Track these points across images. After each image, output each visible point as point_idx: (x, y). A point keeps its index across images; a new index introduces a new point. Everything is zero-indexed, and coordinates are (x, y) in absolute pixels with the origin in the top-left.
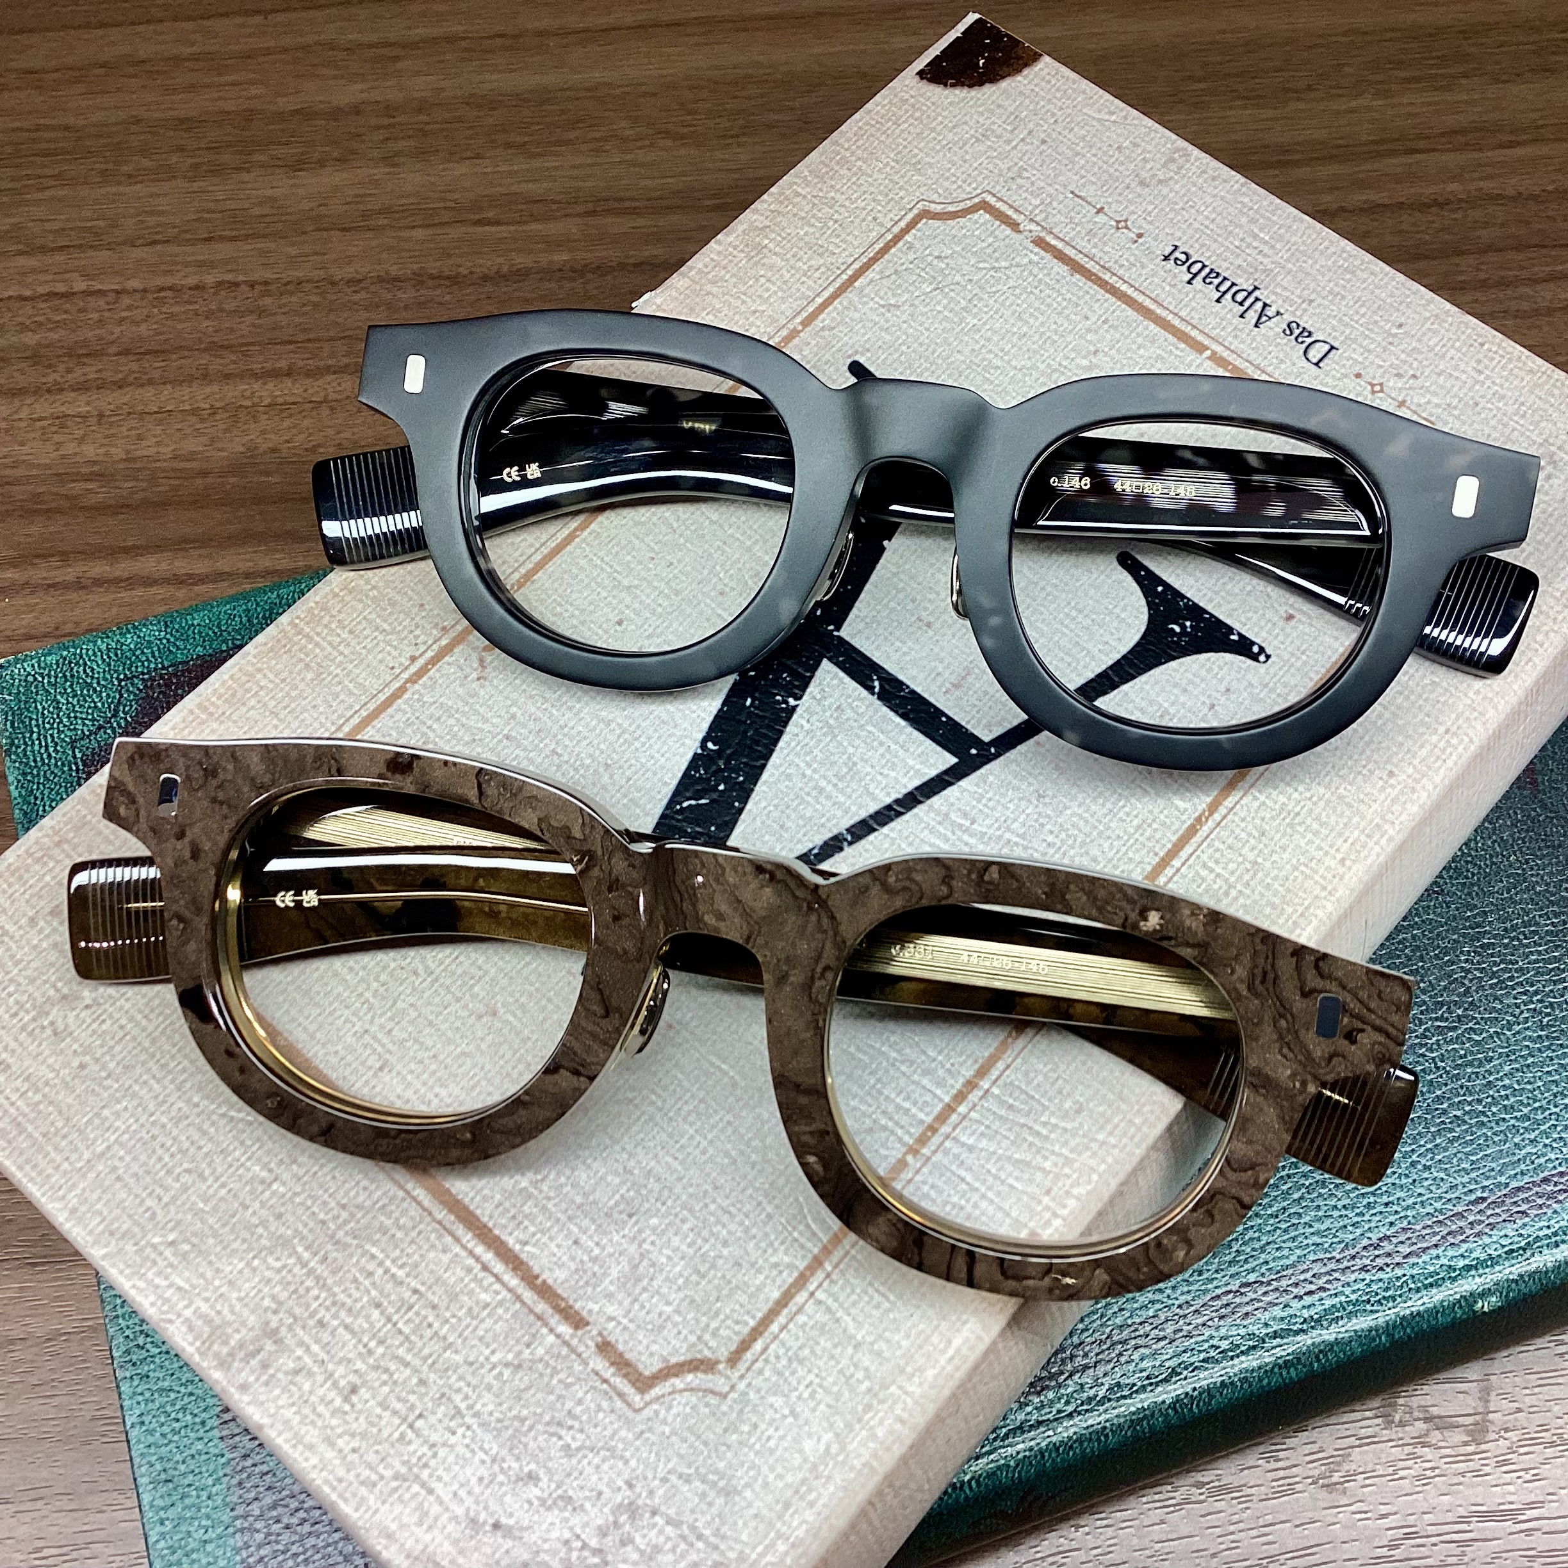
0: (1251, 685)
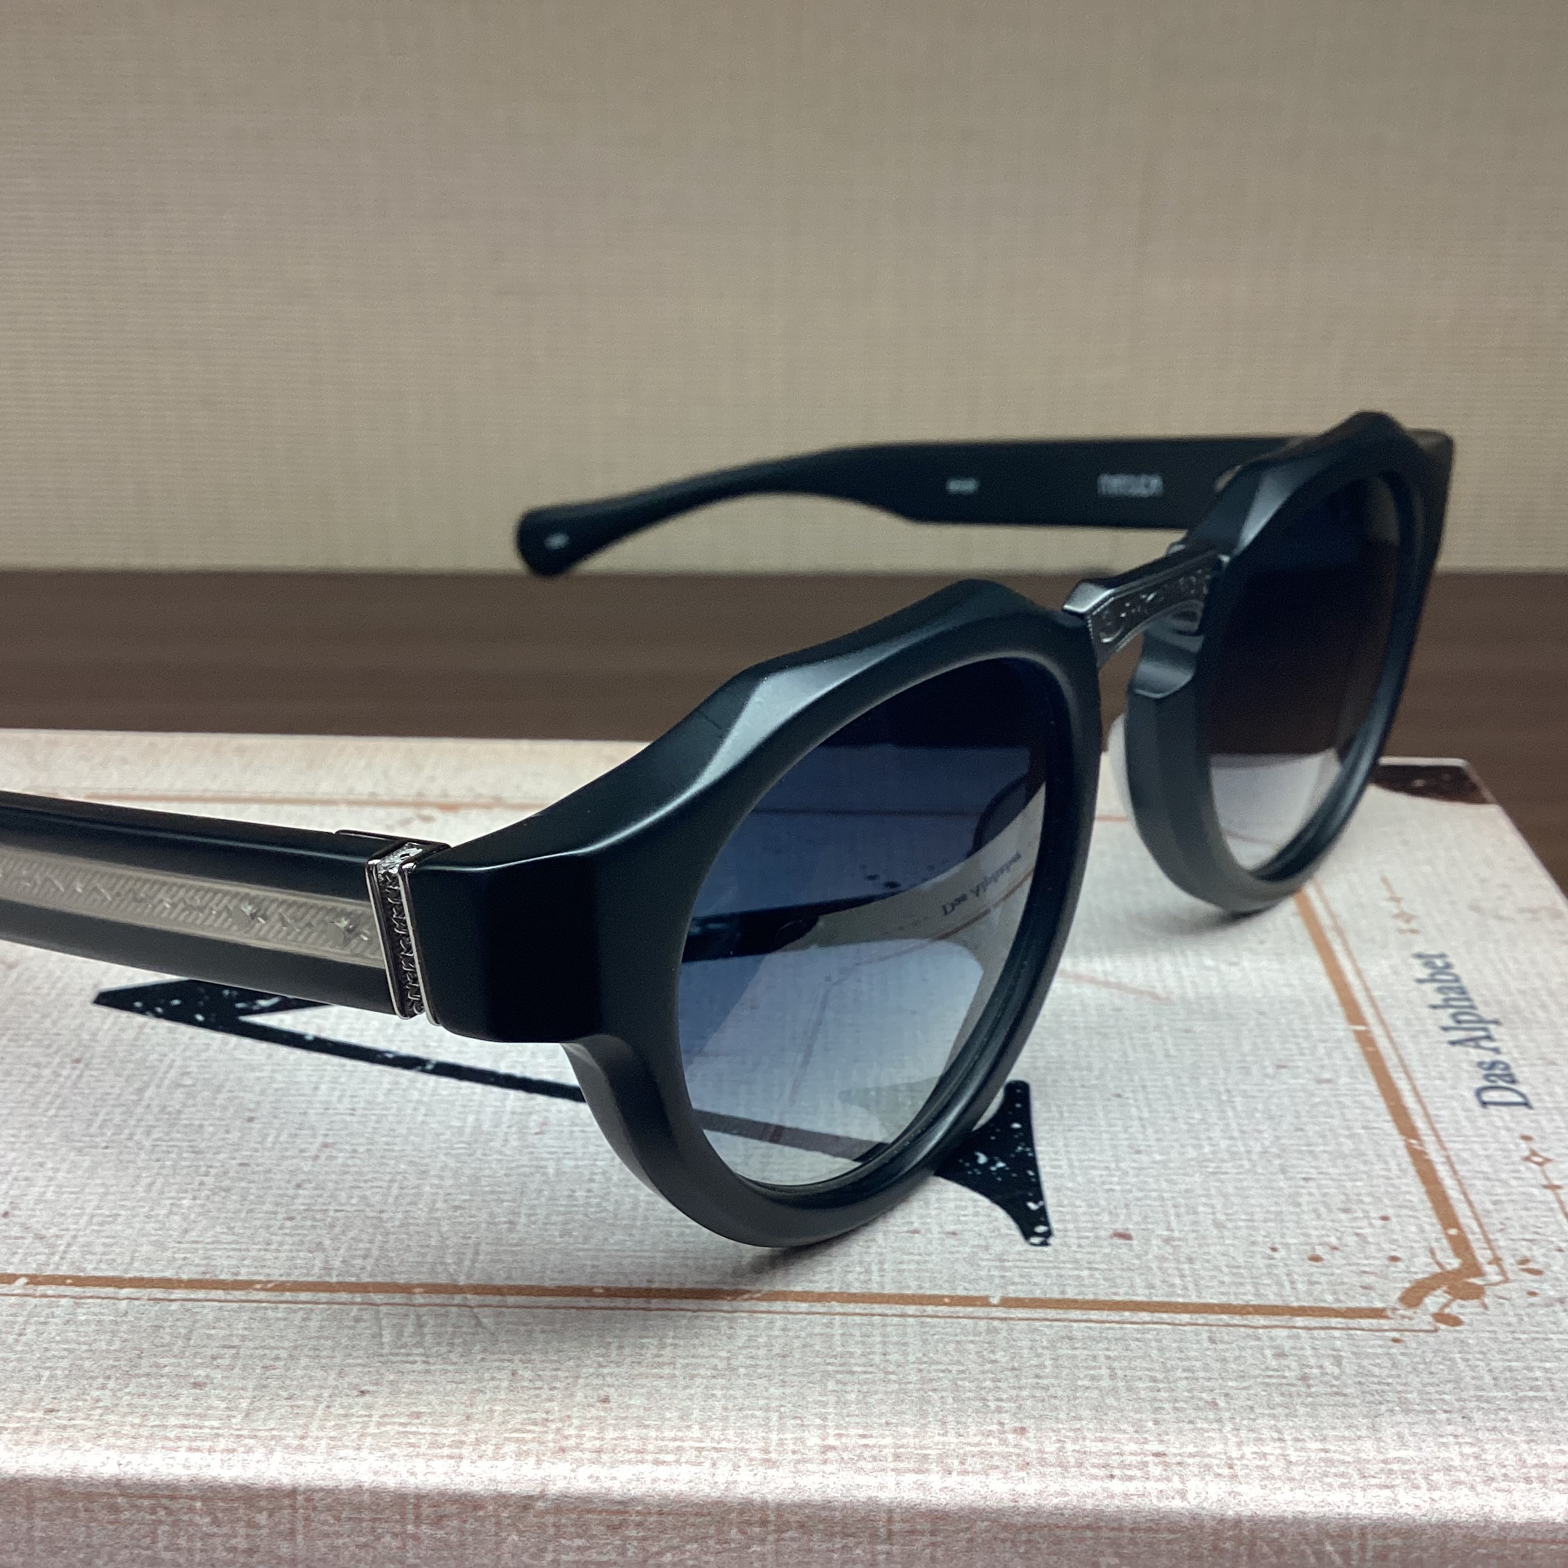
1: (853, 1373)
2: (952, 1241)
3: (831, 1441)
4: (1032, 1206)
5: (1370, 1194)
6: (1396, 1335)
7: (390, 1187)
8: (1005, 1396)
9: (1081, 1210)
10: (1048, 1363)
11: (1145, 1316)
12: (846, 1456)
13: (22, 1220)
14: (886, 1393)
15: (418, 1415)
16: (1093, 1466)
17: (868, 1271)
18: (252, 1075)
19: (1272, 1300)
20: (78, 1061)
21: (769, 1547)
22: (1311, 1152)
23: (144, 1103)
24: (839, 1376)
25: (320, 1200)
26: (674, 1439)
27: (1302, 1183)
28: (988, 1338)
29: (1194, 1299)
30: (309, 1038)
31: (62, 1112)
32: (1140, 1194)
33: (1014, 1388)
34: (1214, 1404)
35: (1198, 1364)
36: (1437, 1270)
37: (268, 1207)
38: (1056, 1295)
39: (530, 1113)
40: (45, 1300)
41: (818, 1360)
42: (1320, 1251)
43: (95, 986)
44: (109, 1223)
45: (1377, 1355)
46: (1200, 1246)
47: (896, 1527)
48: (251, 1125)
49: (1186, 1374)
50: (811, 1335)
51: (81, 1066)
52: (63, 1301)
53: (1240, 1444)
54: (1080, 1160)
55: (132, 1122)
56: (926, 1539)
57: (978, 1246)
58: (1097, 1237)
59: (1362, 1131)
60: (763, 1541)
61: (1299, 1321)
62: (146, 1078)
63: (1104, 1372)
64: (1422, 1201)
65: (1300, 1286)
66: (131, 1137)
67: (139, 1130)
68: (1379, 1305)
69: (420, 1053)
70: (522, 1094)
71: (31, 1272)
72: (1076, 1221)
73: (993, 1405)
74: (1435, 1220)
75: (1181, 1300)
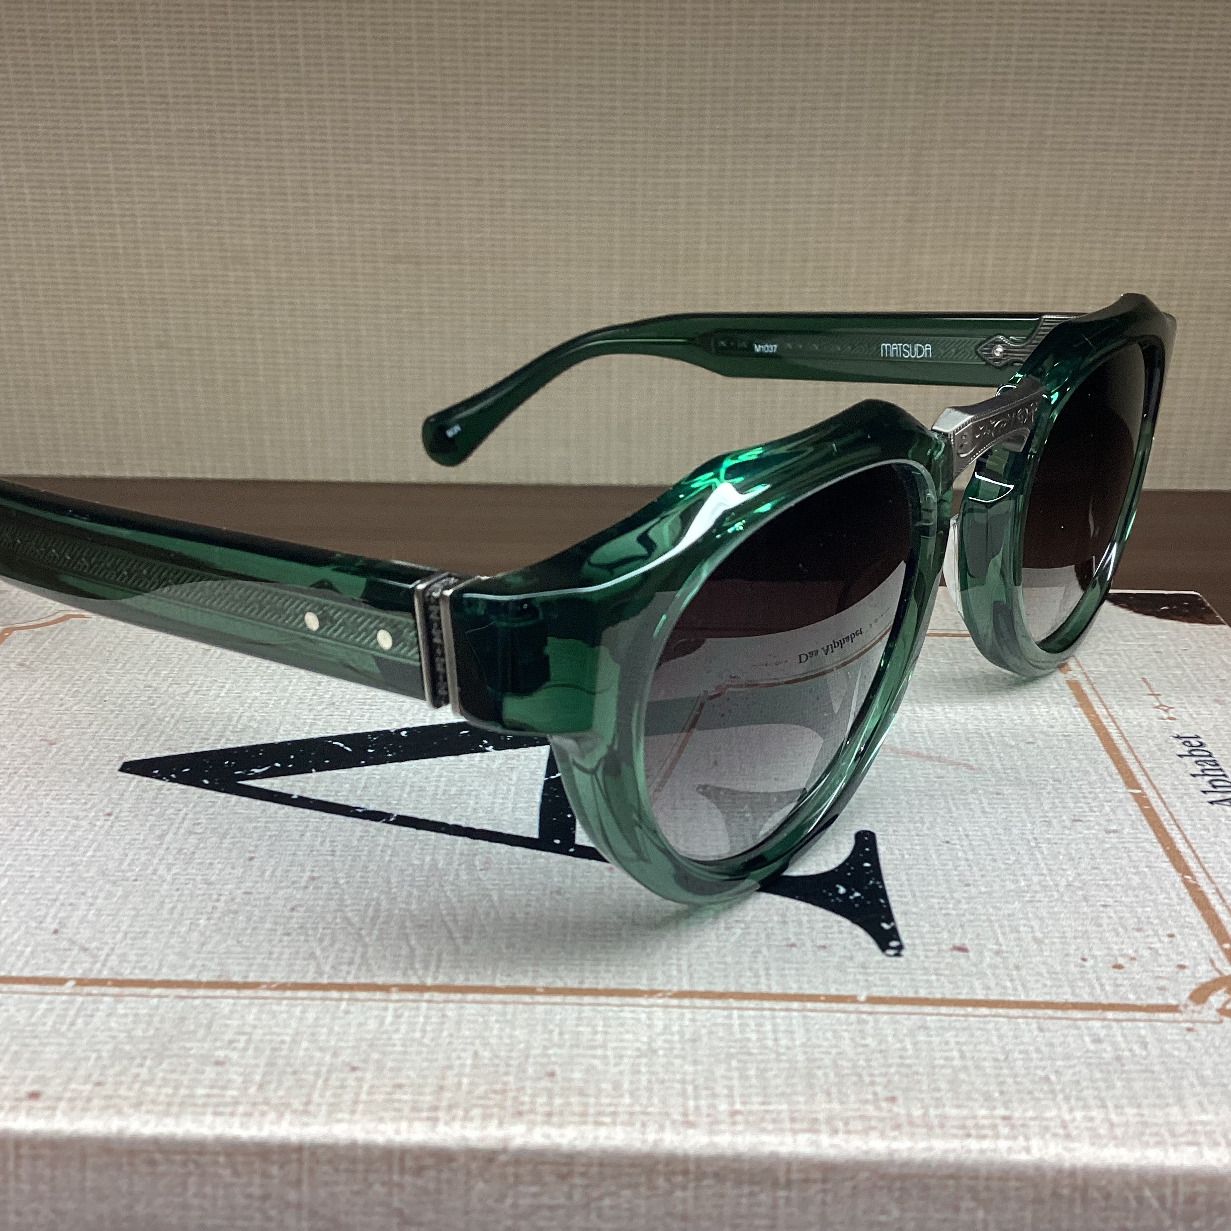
0: (851, 958)
1: (750, 1054)
2: (822, 953)
3: (738, 1107)
4: (885, 926)
5: (1158, 917)
6: (1189, 1025)
7: (366, 911)
8: (876, 1072)
9: (925, 930)
10: (909, 1046)
11: (984, 1011)
12: (751, 1119)
13: (70, 936)
14: (779, 1069)
15: (400, 1086)
16: (953, 1127)
17: (757, 976)
18: (251, 826)
19: (1086, 998)
20: (109, 815)
21: (689, 1193)
22: (1107, 885)
23: (164, 846)
24: (740, 1057)
25: (311, 920)
26: (610, 1105)
27: (1102, 909)
28: (859, 1028)
29: (1023, 998)
30: (295, 797)
31: (98, 854)
32: (972, 918)
33: (883, 1066)
34: (1047, 1079)
35: (1031, 1048)
36: (1217, 975)
37: (268, 926)
38: (911, 995)
39: (475, 855)
40: (90, 998)
41: (722, 1044)
42: (1121, 961)
43: (121, 758)
44: (140, 938)
45: (1176, 1041)
46: (1024, 957)
47: (795, 1176)
48: (252, 863)
49: (1021, 1056)
50: (714, 1024)
51: (112, 818)
52: (106, 999)
53: (1071, 1110)
54: (921, 892)
55: (156, 861)
56: (819, 1186)
57: (844, 956)
58: (940, 950)
59: (1146, 870)
60: (684, 1188)
61: (1110, 1015)
62: (165, 827)
63: (956, 1054)
64: (1199, 923)
65: (1108, 988)
66: (155, 872)
67: (162, 867)
68: (1173, 1002)
69: (384, 809)
70: (468, 840)
71: (78, 976)
72: (922, 937)
73: (867, 1079)
74: (1211, 937)
75: (1012, 998)
